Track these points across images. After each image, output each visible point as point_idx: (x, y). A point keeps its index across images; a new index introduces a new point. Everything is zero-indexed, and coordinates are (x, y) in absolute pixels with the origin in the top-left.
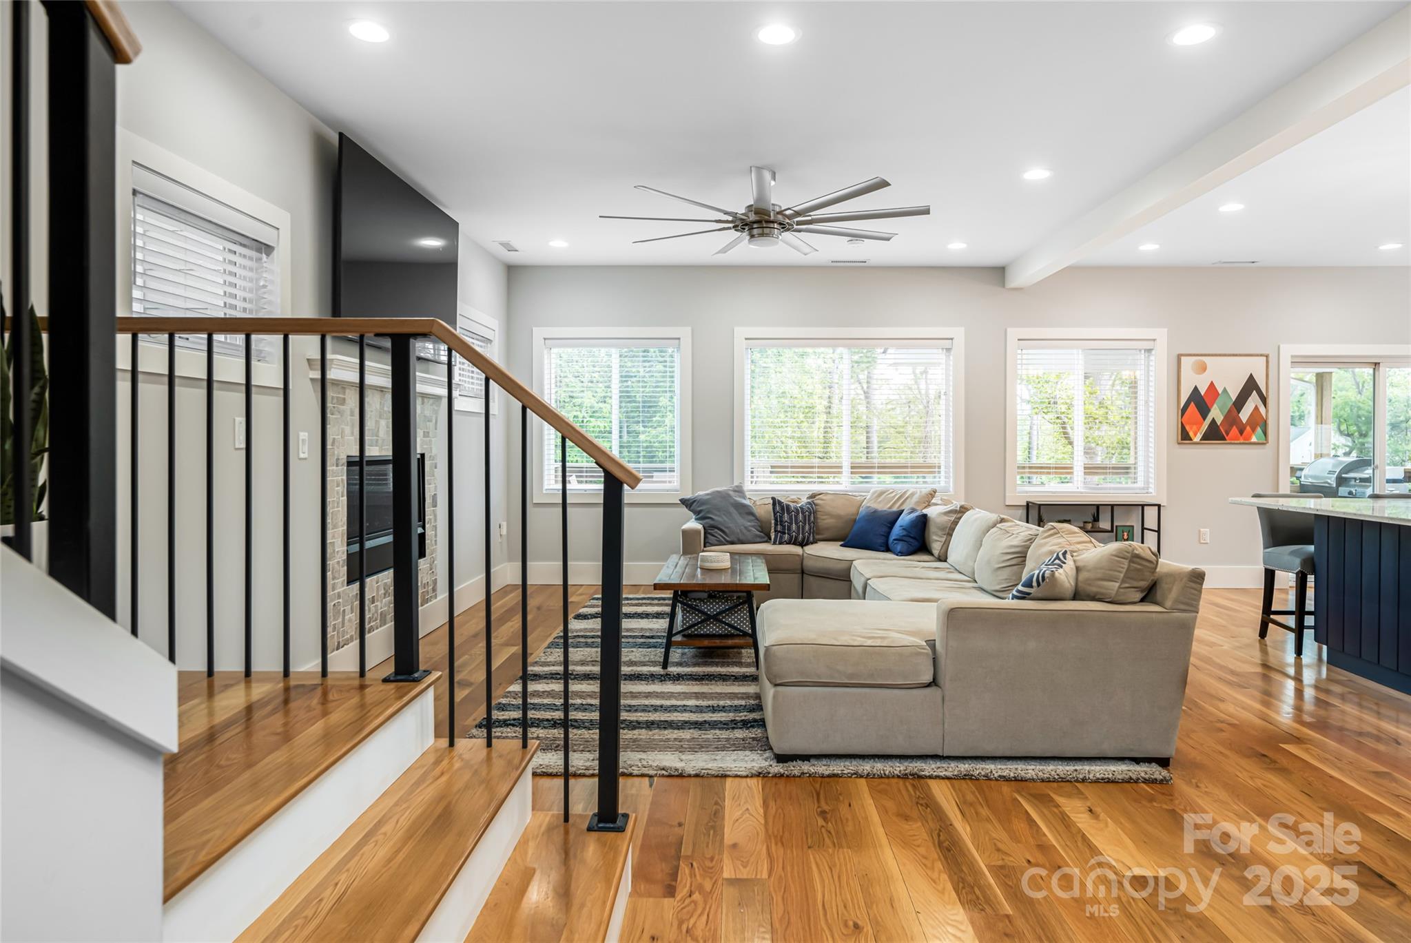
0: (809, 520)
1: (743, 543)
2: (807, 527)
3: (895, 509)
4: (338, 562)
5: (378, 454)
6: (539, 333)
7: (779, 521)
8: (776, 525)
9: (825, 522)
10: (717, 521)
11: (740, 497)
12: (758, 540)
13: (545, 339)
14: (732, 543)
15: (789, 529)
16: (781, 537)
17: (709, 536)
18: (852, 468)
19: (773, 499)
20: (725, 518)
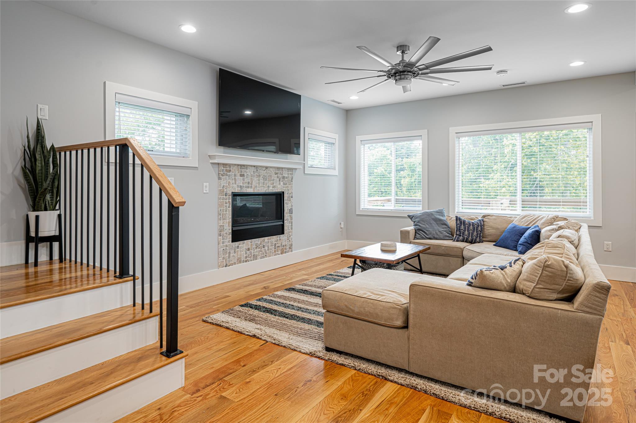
0: (477, 229)
1: (437, 239)
2: (475, 233)
3: (524, 226)
4: (226, 233)
5: (252, 192)
6: (359, 138)
7: (459, 229)
8: (457, 231)
9: (488, 231)
10: (422, 227)
11: (440, 215)
12: (447, 238)
13: (361, 141)
14: (430, 239)
15: (463, 234)
16: (458, 238)
17: (417, 234)
18: (523, 201)
19: (457, 217)
20: (427, 226)
